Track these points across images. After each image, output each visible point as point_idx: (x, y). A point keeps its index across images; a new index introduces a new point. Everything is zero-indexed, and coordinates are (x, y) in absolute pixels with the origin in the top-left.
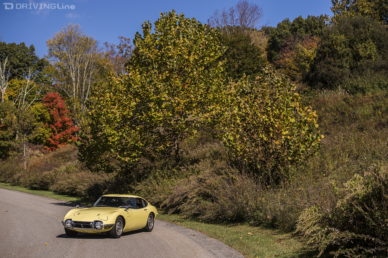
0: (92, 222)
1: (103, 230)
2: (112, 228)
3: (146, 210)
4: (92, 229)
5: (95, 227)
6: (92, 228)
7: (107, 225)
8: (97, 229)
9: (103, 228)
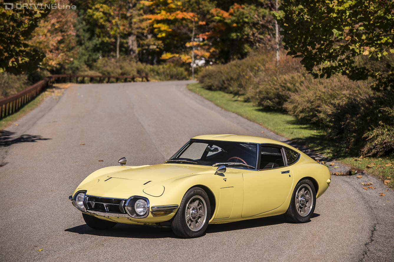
0: (126, 200)
1: (150, 218)
2: (173, 214)
3: (288, 172)
4: (127, 216)
5: (133, 212)
6: (126, 213)
7: (158, 207)
8: (138, 215)
9: (150, 215)
